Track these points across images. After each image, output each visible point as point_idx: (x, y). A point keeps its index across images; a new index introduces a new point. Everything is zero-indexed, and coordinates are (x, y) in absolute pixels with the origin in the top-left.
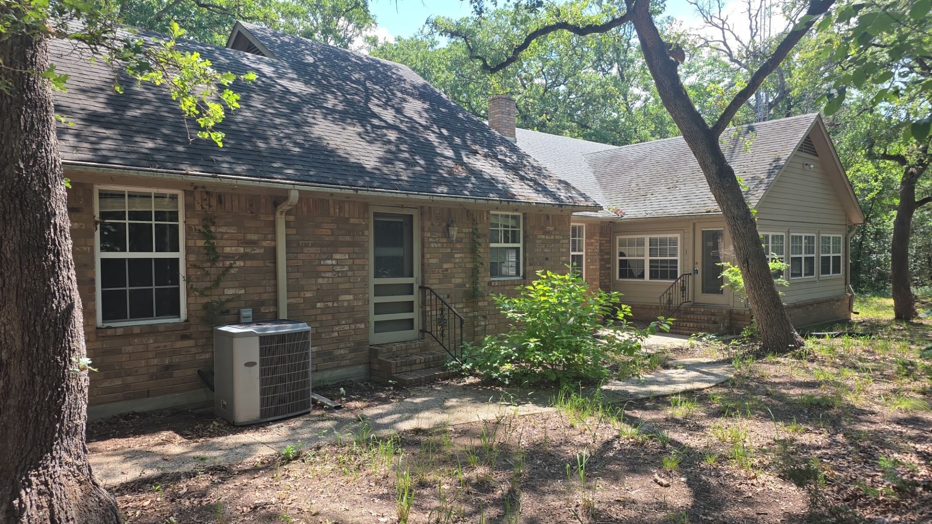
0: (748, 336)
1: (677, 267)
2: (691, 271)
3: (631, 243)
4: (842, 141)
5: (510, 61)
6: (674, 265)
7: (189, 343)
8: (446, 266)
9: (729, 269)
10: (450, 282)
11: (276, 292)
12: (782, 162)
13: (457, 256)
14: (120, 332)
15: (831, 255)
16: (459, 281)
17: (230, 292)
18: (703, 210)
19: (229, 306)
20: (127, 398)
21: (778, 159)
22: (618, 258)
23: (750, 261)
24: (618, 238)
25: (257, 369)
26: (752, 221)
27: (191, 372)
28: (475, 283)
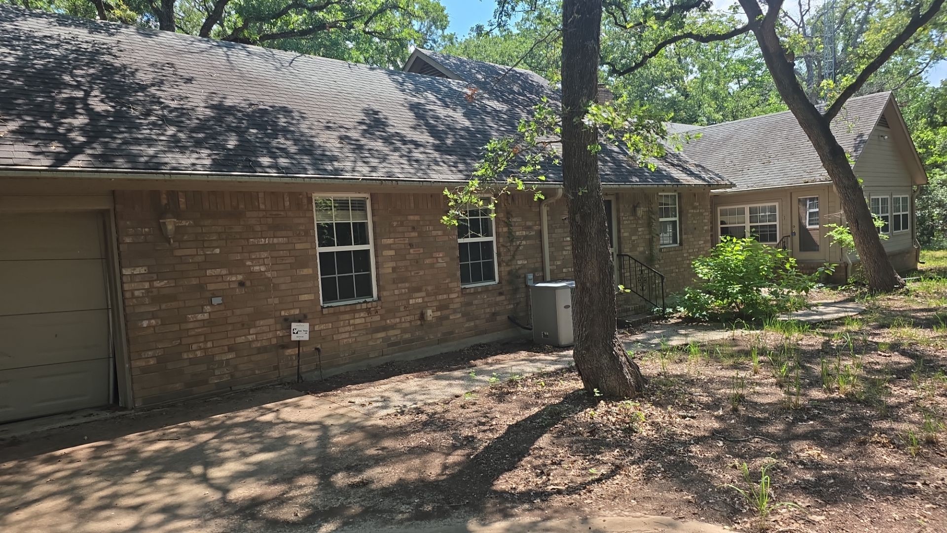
0: (854, 282)
1: (776, 231)
2: (789, 233)
3: (732, 213)
4: (908, 113)
5: (638, 66)
6: (773, 229)
7: (503, 298)
8: (633, 238)
9: (836, 229)
10: (636, 251)
11: (543, 262)
12: (866, 138)
13: (640, 229)
14: (472, 291)
15: (901, 213)
16: (642, 249)
17: (520, 262)
18: (802, 181)
19: (521, 272)
20: (476, 335)
21: (861, 135)
22: (720, 226)
23: (859, 221)
24: (719, 209)
25: (570, 309)
26: (860, 189)
27: (504, 318)
28: (651, 250)
